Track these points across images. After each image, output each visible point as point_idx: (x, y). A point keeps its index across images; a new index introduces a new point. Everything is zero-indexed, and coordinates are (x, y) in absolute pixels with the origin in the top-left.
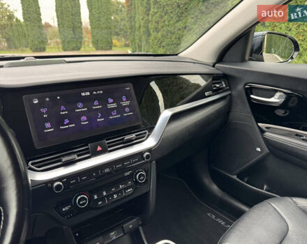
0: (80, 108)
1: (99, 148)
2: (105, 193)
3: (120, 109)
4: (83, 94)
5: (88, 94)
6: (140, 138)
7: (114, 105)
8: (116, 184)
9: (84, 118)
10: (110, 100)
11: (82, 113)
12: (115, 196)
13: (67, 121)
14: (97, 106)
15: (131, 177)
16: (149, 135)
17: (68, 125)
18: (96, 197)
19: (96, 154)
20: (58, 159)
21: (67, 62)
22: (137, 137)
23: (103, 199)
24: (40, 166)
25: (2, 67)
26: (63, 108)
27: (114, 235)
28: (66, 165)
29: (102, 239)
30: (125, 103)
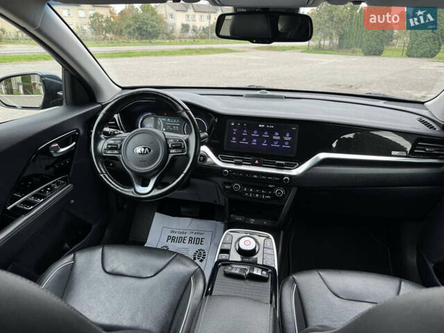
0: (255, 134)
1: (257, 162)
2: (251, 190)
3: (282, 142)
4: (260, 126)
5: (263, 126)
6: (292, 167)
7: (279, 138)
8: (261, 188)
9: (255, 140)
10: (277, 134)
11: (255, 137)
12: (257, 195)
13: (244, 139)
14: (266, 135)
15: (273, 189)
16: (298, 167)
17: (244, 142)
18: (245, 189)
19: (254, 164)
20: (232, 159)
21: (286, 98)
22: (287, 165)
23: (249, 193)
24: (223, 159)
25: (242, 96)
26: (245, 131)
27: (252, 221)
28: (236, 163)
29: (243, 218)
30: (287, 138)
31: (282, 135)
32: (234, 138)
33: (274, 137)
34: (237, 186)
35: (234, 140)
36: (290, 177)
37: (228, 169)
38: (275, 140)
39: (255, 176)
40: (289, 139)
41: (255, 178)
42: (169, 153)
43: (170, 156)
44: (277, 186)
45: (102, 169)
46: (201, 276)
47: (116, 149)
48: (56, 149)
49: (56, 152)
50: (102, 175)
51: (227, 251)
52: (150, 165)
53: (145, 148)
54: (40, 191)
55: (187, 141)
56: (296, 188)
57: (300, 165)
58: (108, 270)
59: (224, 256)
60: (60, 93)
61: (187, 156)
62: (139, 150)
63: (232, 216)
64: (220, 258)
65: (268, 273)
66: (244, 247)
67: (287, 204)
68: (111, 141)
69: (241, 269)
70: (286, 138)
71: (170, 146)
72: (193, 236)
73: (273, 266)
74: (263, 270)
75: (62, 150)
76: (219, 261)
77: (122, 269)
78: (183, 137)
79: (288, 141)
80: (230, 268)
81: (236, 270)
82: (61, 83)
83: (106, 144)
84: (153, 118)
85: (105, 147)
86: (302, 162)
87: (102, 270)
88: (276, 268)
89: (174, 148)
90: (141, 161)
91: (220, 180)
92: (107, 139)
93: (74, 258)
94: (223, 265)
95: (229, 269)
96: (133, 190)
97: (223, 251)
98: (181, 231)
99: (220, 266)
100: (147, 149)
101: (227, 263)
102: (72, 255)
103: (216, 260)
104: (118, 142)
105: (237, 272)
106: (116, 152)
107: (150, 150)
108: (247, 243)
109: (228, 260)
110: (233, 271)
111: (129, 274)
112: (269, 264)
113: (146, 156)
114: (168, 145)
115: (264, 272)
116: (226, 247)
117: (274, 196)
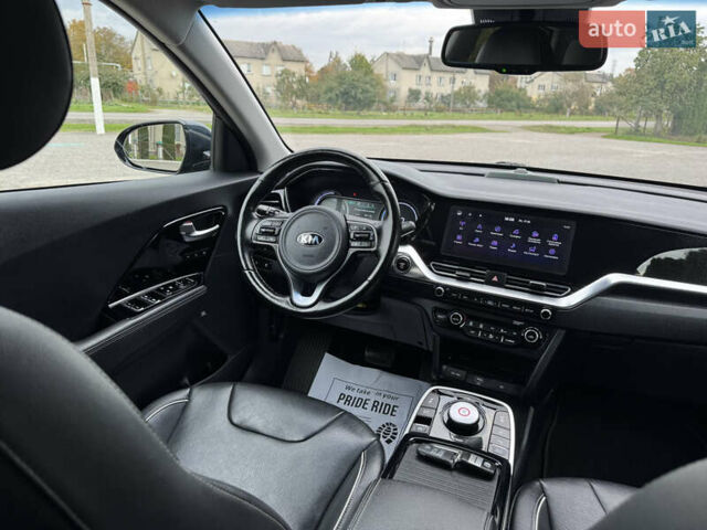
0: (497, 232)
1: (495, 279)
2: (481, 326)
3: (544, 248)
4: (507, 219)
5: (513, 220)
6: (560, 293)
7: (538, 241)
8: (498, 324)
9: (495, 243)
10: (536, 234)
11: (496, 238)
12: (491, 336)
13: (477, 240)
14: (516, 235)
15: (520, 329)
16: (569, 294)
17: (476, 244)
18: (471, 324)
19: (489, 283)
20: (453, 270)
21: (559, 182)
22: (549, 289)
23: (477, 330)
24: (437, 269)
25: (483, 175)
26: (480, 226)
27: (479, 381)
28: (460, 279)
29: (464, 373)
30: (554, 243)
31: (545, 237)
32: (459, 237)
33: (530, 240)
34: (458, 318)
35: (459, 240)
36: (554, 309)
37: (445, 286)
38: (532, 245)
39: (490, 303)
40: (558, 244)
41: (490, 307)
42: (349, 246)
43: (351, 251)
44: (529, 323)
45: (249, 263)
46: (379, 452)
47: (272, 234)
48: (189, 231)
49: (188, 234)
50: (247, 272)
51: (427, 421)
52: (319, 263)
53: (313, 236)
54: (158, 289)
55: (380, 231)
56: (563, 332)
57: (573, 291)
58: (235, 420)
59: (421, 428)
60: (207, 153)
61: (377, 254)
62: (305, 238)
63: (444, 367)
64: (414, 430)
65: (494, 467)
66: (458, 418)
67: (544, 359)
68: (266, 222)
69: (447, 453)
70: (551, 243)
71: (352, 236)
72: (380, 399)
73: (506, 457)
74: (486, 459)
75: (197, 233)
76: (411, 434)
77: (256, 422)
78: (374, 224)
79: (554, 247)
80: (428, 447)
81: (438, 452)
82: (209, 139)
83: (259, 226)
84: (335, 200)
85: (257, 230)
86: (576, 287)
87: (227, 419)
88: (511, 462)
89: (357, 239)
90: (305, 256)
91: (429, 305)
92: (261, 218)
93: (189, 396)
94: (417, 441)
95: (426, 449)
96: (288, 299)
97: (420, 420)
98: (361, 389)
99: (412, 443)
100: (316, 238)
101: (425, 439)
102: (188, 391)
103: (407, 432)
104: (277, 224)
105: (440, 455)
106: (272, 239)
107: (320, 240)
108: (465, 412)
109: (426, 436)
110: (433, 453)
111: (265, 432)
112: (498, 452)
113: (313, 248)
114: (349, 234)
115: (488, 464)
116: (427, 413)
117: (521, 342)
